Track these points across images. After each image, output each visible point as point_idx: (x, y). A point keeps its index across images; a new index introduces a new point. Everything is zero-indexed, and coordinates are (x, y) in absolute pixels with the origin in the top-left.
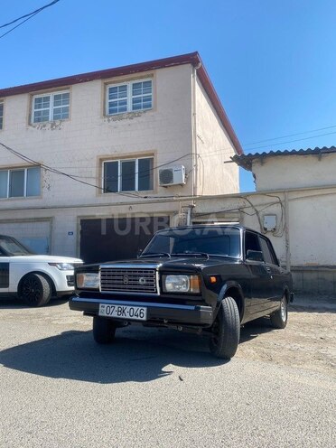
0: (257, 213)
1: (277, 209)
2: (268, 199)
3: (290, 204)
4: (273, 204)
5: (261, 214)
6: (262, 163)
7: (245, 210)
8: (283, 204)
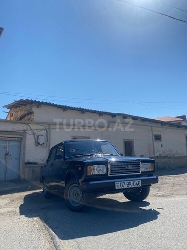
0: (34, 134)
1: (44, 133)
2: (40, 127)
3: (52, 131)
4: (42, 130)
5: (36, 135)
6: (38, 107)
7: (27, 131)
8: (48, 130)
